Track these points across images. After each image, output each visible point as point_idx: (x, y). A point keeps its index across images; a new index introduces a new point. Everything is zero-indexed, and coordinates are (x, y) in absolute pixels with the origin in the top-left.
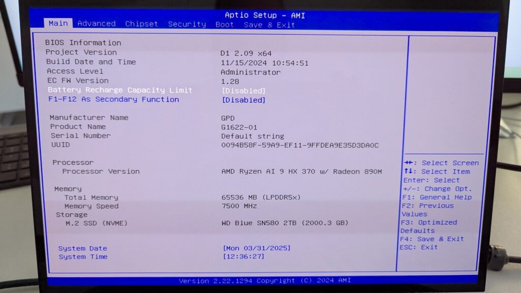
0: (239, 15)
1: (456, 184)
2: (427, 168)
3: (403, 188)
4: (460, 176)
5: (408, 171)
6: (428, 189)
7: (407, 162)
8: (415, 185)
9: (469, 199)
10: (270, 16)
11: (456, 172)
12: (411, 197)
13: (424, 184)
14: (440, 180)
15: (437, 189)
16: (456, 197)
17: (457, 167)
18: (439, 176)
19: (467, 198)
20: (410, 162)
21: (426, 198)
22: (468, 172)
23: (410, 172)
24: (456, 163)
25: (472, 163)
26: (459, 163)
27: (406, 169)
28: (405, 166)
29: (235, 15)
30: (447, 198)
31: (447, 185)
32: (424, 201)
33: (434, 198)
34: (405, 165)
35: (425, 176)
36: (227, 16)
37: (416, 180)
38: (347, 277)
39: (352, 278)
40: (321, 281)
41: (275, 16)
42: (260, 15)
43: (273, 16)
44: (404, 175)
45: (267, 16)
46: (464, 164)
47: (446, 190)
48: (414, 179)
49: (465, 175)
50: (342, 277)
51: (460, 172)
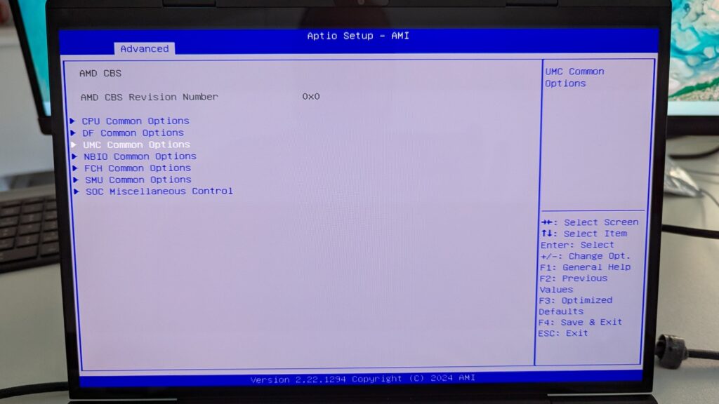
0: (325, 36)
1: (610, 250)
2: (571, 229)
3: (540, 255)
4: (615, 239)
5: (547, 233)
6: (573, 256)
7: (545, 222)
8: (556, 251)
9: (627, 269)
10: (364, 36)
11: (610, 234)
12: (552, 268)
13: (568, 250)
14: (589, 245)
15: (584, 257)
16: (609, 267)
17: (610, 228)
18: (587, 240)
19: (625, 268)
20: (549, 222)
21: (570, 268)
22: (624, 234)
23: (550, 235)
24: (608, 222)
25: (629, 222)
26: (613, 223)
27: (544, 231)
28: (543, 227)
29: (320, 36)
30: (598, 268)
31: (598, 251)
32: (569, 273)
33: (581, 268)
34: (541, 224)
35: (569, 240)
36: (310, 38)
37: (557, 246)
38: (470, 374)
39: (477, 374)
40: (436, 379)
41: (370, 36)
42: (352, 36)
43: (369, 37)
44: (542, 239)
45: (360, 36)
46: (620, 223)
47: (597, 257)
48: (555, 244)
49: (621, 238)
50: (464, 374)
51: (614, 234)
